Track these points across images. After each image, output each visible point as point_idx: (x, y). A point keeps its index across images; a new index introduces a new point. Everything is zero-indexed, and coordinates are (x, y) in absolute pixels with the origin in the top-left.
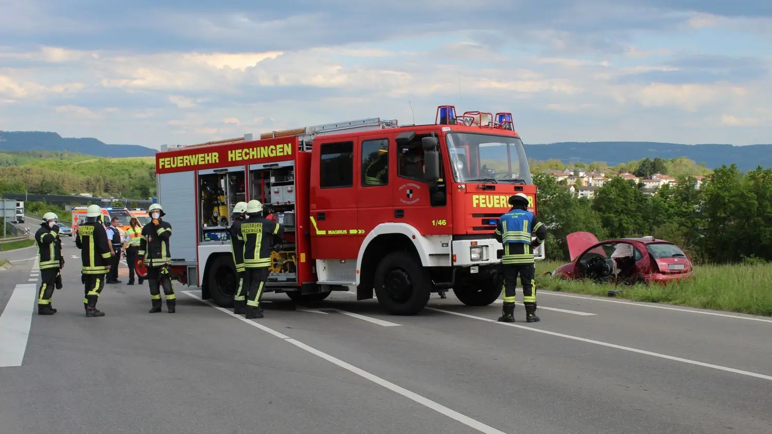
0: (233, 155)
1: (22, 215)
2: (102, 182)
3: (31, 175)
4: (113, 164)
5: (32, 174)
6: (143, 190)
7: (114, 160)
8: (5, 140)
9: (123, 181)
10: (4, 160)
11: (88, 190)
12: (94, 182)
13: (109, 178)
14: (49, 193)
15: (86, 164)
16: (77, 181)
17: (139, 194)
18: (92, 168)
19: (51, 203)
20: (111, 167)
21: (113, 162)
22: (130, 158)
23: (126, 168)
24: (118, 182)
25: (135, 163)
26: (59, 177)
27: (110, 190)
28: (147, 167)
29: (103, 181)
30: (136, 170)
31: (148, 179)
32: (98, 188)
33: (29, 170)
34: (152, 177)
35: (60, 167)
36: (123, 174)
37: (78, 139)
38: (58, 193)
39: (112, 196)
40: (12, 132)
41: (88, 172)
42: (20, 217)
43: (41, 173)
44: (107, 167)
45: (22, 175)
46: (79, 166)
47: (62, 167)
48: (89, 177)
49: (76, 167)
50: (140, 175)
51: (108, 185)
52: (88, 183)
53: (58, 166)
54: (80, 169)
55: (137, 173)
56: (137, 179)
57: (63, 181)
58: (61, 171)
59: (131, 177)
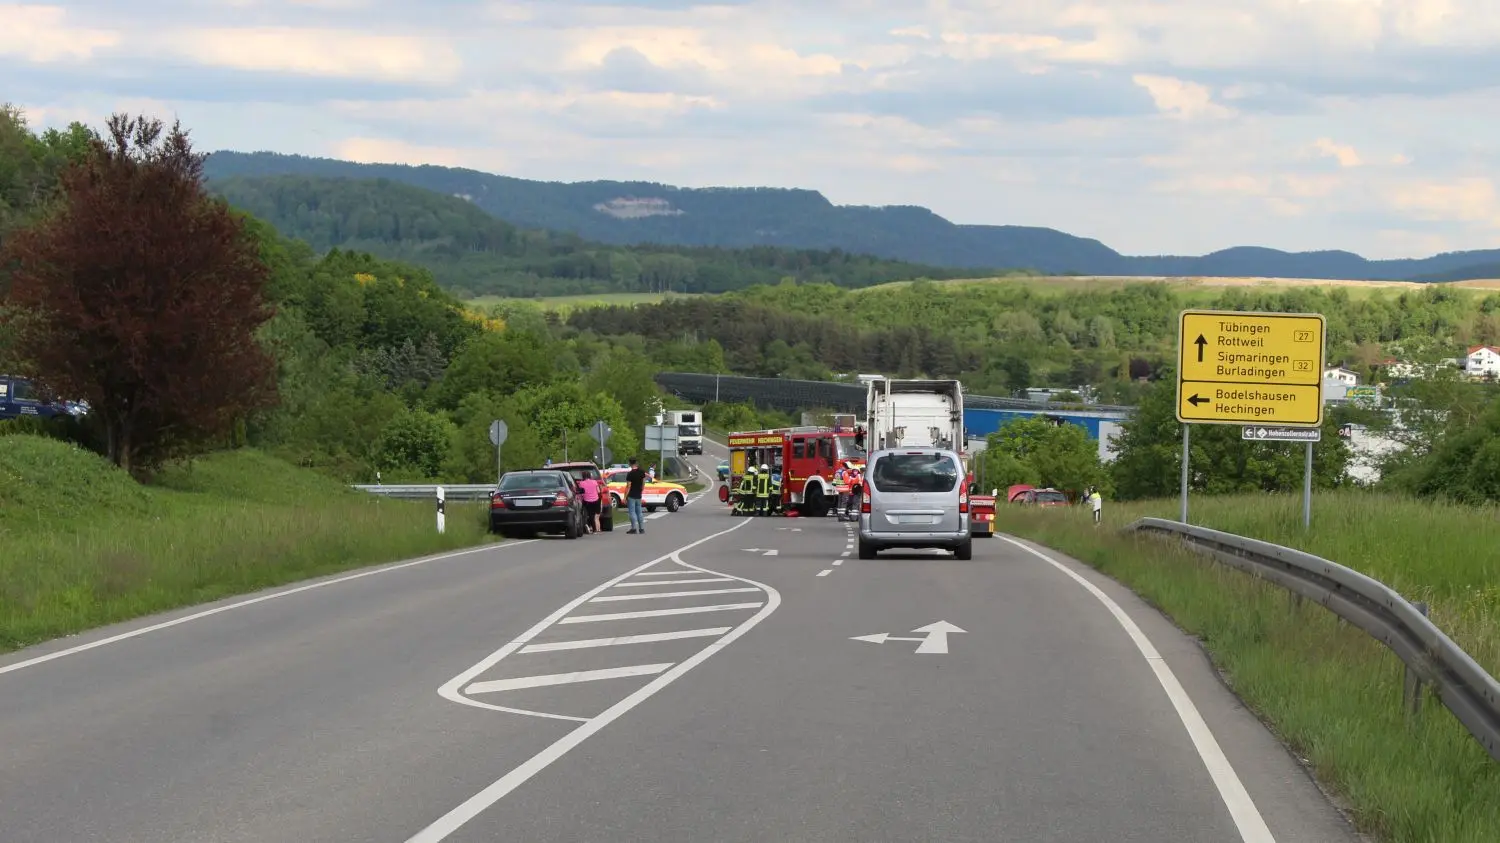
0: (761, 440)
1: (699, 439)
2: (917, 345)
3: (739, 325)
4: (949, 296)
5: (739, 320)
6: (1014, 370)
7: (952, 286)
8: (680, 212)
9: (974, 342)
10: (677, 273)
11: (880, 366)
12: (895, 345)
13: (937, 333)
14: (780, 372)
15: (880, 295)
16: (854, 340)
17: (1004, 380)
18: (893, 307)
19: (770, 406)
20: (944, 306)
21: (949, 290)
23: (981, 305)
24: (957, 343)
25: (1006, 293)
26: (809, 329)
27: (936, 366)
29: (919, 342)
30: (1007, 314)
31: (1039, 338)
32: (905, 360)
33: (734, 310)
34: (1048, 334)
35: (813, 301)
36: (973, 324)
38: (804, 374)
41: (883, 316)
42: (694, 442)
43: (764, 320)
44: (934, 304)
45: (716, 322)
46: (860, 301)
47: (819, 301)
48: (884, 329)
49: (854, 302)
50: (1018, 329)
51: (931, 353)
52: (880, 344)
53: (809, 299)
54: (864, 307)
55: (1007, 323)
56: (1007, 338)
57: (818, 341)
58: (816, 312)
59: (992, 333)
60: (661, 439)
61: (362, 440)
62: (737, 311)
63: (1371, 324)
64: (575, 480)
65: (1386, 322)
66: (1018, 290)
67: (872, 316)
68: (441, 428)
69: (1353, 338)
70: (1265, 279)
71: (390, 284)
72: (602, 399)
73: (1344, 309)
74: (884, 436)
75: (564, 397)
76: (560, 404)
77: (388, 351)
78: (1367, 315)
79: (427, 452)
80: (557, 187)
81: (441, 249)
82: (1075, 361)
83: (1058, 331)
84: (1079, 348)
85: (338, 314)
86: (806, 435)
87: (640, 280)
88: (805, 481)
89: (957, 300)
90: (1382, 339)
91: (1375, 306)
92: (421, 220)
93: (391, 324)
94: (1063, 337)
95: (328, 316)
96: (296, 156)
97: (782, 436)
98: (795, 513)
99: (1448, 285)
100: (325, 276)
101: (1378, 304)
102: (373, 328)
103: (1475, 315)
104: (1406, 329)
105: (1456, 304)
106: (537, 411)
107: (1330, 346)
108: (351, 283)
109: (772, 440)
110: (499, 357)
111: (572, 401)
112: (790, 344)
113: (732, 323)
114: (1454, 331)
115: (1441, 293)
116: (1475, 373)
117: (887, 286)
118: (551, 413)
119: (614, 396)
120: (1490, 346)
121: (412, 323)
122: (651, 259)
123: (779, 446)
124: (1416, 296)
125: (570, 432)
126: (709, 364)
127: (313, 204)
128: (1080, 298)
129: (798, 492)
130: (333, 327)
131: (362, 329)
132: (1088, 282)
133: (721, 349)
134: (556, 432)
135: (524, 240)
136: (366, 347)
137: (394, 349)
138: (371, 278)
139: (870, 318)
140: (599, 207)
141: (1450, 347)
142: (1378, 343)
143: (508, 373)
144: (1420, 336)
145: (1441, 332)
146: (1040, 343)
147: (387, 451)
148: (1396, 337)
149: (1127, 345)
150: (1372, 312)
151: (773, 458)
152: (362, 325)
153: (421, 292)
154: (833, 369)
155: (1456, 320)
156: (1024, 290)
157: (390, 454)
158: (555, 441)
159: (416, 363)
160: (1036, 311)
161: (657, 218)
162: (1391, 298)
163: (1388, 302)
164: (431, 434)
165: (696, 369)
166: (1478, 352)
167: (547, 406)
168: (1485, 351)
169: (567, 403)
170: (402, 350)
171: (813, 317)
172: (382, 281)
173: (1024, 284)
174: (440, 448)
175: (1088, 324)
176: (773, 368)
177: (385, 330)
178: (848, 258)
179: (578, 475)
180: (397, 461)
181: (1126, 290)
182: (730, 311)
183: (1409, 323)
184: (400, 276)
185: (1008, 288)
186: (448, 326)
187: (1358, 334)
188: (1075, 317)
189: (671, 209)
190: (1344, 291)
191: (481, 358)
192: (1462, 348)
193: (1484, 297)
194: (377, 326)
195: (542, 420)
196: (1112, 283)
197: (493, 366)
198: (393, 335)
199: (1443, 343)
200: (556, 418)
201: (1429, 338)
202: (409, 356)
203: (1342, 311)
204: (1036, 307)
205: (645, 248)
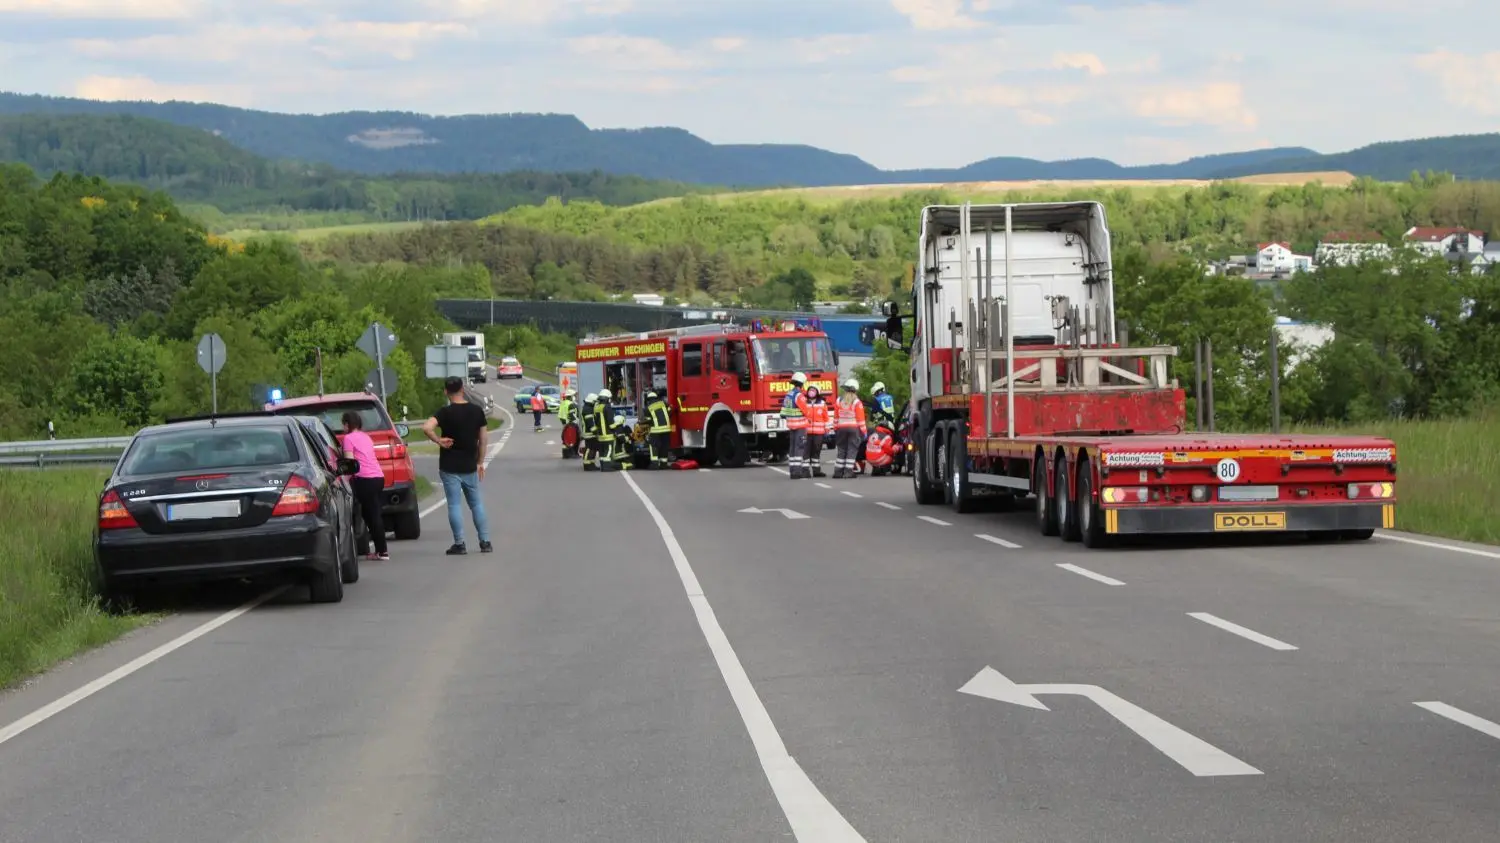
0: (629, 350)
1: (482, 365)
2: (692, 263)
3: (505, 248)
4: (721, 210)
5: (505, 242)
6: (797, 283)
7: (725, 199)
8: (434, 141)
9: (749, 257)
10: (435, 201)
11: (654, 285)
12: (670, 263)
13: (711, 249)
14: (551, 294)
15: (649, 212)
16: (626, 259)
17: (787, 295)
18: (664, 223)
20: (715, 220)
21: (721, 204)
22: (768, 193)
23: (755, 219)
24: (733, 260)
25: (780, 205)
26: (579, 248)
27: (712, 281)
28: (813, 216)
29: (694, 259)
30: (783, 227)
31: (817, 250)
32: (680, 277)
33: (498, 231)
34: (826, 246)
35: (580, 221)
36: (747, 239)
37: (636, 131)
38: (576, 294)
39: (716, 298)
40: (453, 119)
42: (478, 369)
43: (531, 241)
44: (707, 219)
45: (481, 246)
46: (629, 219)
47: (587, 220)
48: (658, 247)
49: (624, 219)
50: (795, 241)
51: (708, 270)
52: (654, 264)
53: (576, 219)
54: (635, 225)
55: (784, 236)
56: (785, 252)
57: (588, 262)
58: (585, 232)
59: (767, 245)
60: (445, 364)
61: (47, 379)
62: (502, 233)
63: (1157, 224)
64: (333, 434)
65: (1172, 221)
66: (792, 202)
67: (643, 234)
68: (153, 357)
69: (1140, 239)
70: (1045, 182)
71: (122, 207)
72: (369, 314)
73: (1128, 209)
74: (962, 317)
75: (319, 313)
76: (314, 323)
77: (120, 281)
78: (1153, 215)
79: (135, 390)
80: (308, 119)
81: (190, 184)
82: (856, 272)
83: (835, 243)
84: (859, 259)
85: (62, 241)
86: (704, 339)
87: (398, 209)
88: (706, 413)
89: (730, 215)
90: (1169, 238)
91: (1160, 205)
92: (167, 155)
93: (123, 252)
94: (843, 250)
95: (51, 244)
96: (37, 97)
97: (665, 341)
98: (693, 463)
99: (1233, 181)
100: (48, 200)
101: (1163, 202)
102: (103, 255)
103: (1262, 211)
104: (1193, 227)
105: (1242, 200)
106: (284, 333)
107: (1116, 248)
108: (77, 207)
109: (647, 349)
110: (241, 274)
111: (330, 319)
112: (560, 265)
113: (497, 246)
114: (1242, 227)
115: (1227, 190)
116: (1266, 270)
117: (655, 203)
118: (303, 335)
119: (383, 309)
120: (1280, 242)
121: (147, 249)
122: (409, 187)
123: (660, 358)
124: (1201, 193)
125: (327, 357)
126: (476, 289)
127: (54, 142)
128: (857, 208)
129: (695, 429)
130: (56, 257)
131: (91, 257)
132: (863, 192)
133: (487, 273)
134: (310, 360)
135: (276, 171)
136: (96, 278)
137: (125, 278)
138: (100, 202)
139: (641, 237)
140: (352, 139)
141: (1238, 245)
142: (1165, 243)
143: (252, 292)
144: (1208, 235)
145: (1229, 229)
146: (818, 255)
147: (79, 391)
148: (1183, 236)
149: (907, 254)
150: (1157, 211)
151: (650, 377)
152: (91, 253)
153: (156, 216)
154: (606, 290)
155: (1243, 217)
156: (799, 201)
157: (83, 396)
158: (309, 370)
159: (152, 292)
160: (812, 223)
161: (411, 147)
162: (1176, 197)
163: (1172, 200)
164: (138, 366)
165: (462, 295)
166: (1269, 248)
167: (297, 327)
168: (1275, 247)
169: (322, 321)
170: (135, 279)
171: (580, 236)
172: (112, 205)
173: (799, 196)
174: (151, 385)
175: (868, 234)
176: (544, 291)
177: (117, 258)
178: (609, 180)
179: (336, 421)
180: (93, 405)
181: (905, 197)
182: (496, 234)
183: (1196, 220)
184: (133, 199)
185: (782, 200)
186: (189, 251)
187: (1144, 234)
188: (854, 227)
189: (425, 138)
190: (1127, 190)
191: (218, 277)
192: (1251, 244)
193: (1268, 192)
194: (108, 253)
195: (292, 343)
196: (890, 191)
197: (234, 285)
198: (126, 264)
199: (1231, 241)
200: (310, 340)
201: (1216, 235)
202: (143, 285)
203: (1126, 212)
204: (812, 218)
205: (400, 177)
